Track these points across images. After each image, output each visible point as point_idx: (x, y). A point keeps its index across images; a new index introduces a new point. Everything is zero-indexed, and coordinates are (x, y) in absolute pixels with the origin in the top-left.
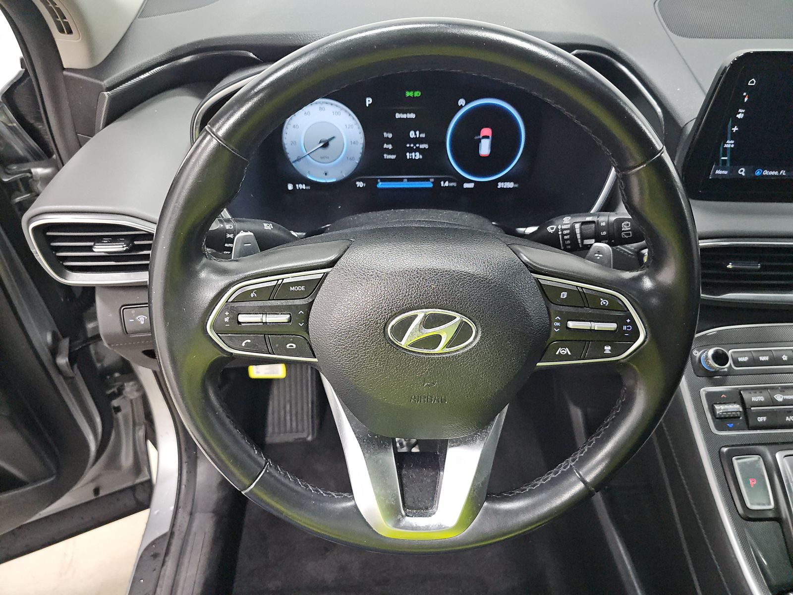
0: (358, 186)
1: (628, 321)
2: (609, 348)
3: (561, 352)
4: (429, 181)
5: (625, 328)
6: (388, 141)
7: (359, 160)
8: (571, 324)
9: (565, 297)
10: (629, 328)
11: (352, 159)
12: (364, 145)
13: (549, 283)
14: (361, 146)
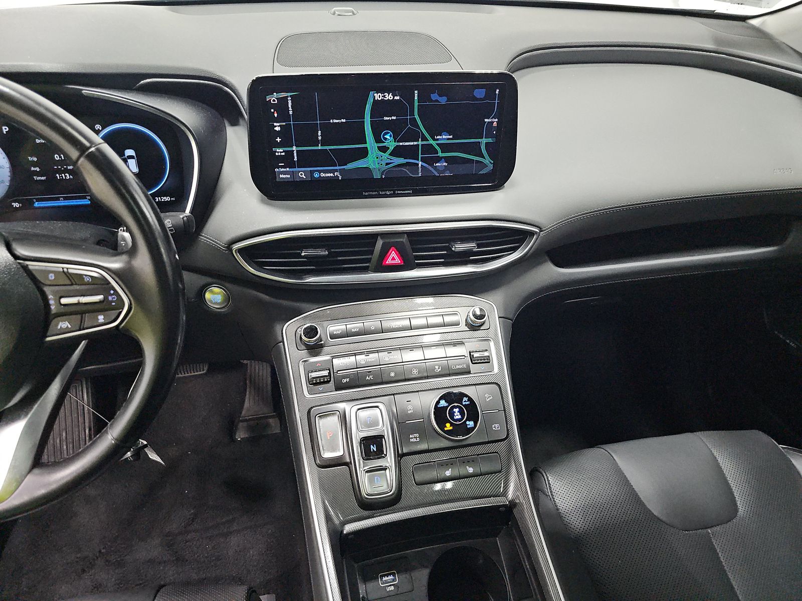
0: (14, 206)
1: (112, 292)
2: (102, 317)
3: (62, 326)
4: (86, 199)
5: (110, 298)
6: (34, 164)
7: (9, 182)
8: (64, 301)
9: (53, 278)
10: (114, 298)
11: (3, 182)
12: (11, 168)
13: (37, 268)
14: (8, 170)
